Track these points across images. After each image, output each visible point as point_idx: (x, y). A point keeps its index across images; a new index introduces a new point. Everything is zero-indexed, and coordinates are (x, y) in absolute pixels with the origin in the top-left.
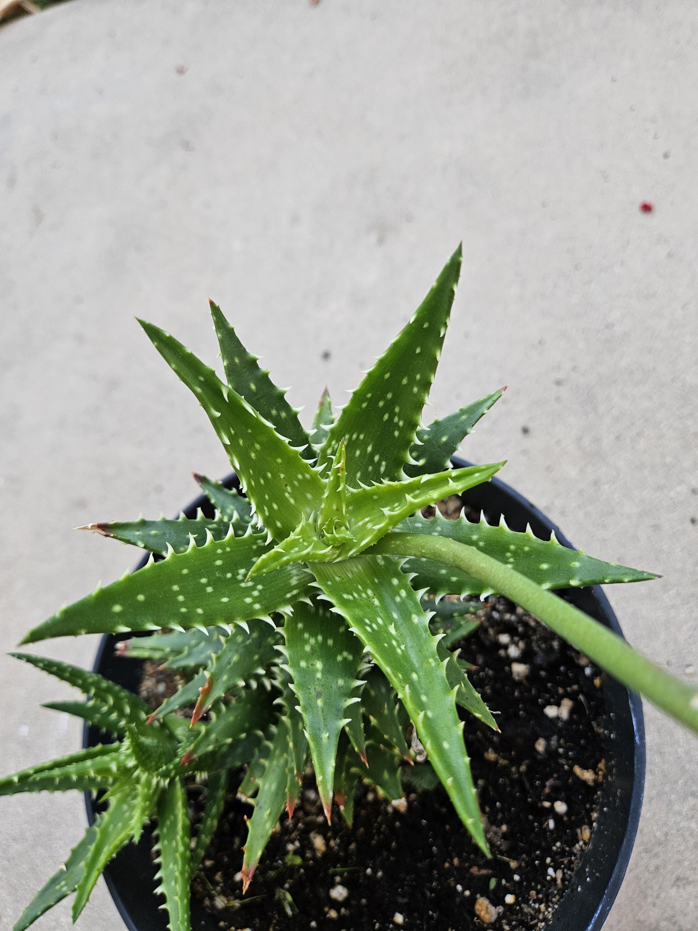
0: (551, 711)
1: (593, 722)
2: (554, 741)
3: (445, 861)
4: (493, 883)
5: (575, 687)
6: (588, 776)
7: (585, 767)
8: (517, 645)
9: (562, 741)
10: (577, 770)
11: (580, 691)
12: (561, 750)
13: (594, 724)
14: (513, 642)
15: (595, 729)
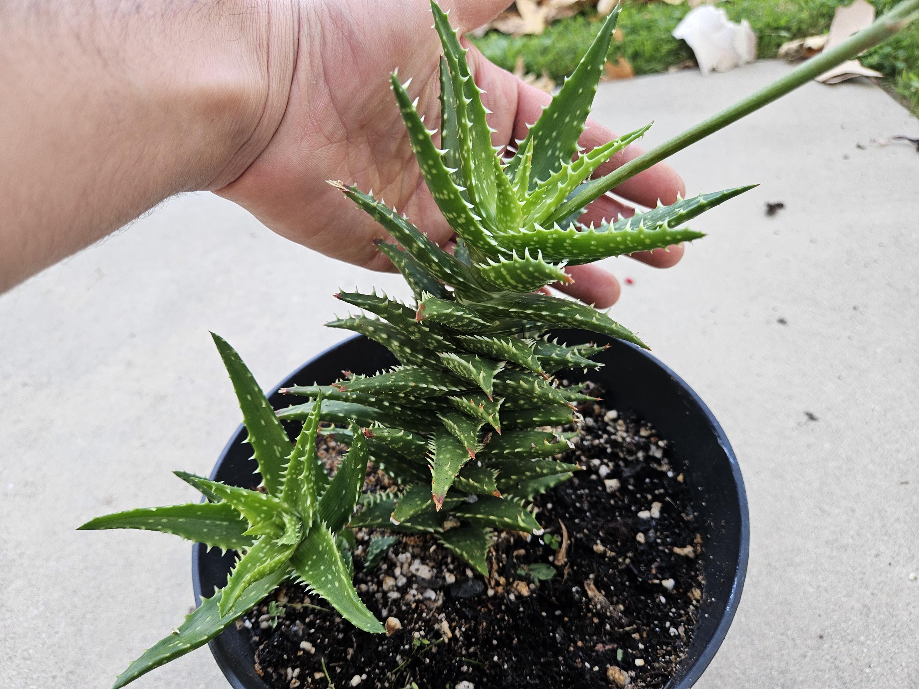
0: (644, 515)
1: (682, 514)
2: (651, 533)
3: (569, 646)
4: (620, 655)
5: (662, 491)
6: (688, 550)
7: (683, 546)
8: (607, 465)
9: (658, 534)
10: (677, 550)
11: (666, 494)
12: (659, 541)
13: (683, 515)
14: (602, 463)
15: (685, 518)
